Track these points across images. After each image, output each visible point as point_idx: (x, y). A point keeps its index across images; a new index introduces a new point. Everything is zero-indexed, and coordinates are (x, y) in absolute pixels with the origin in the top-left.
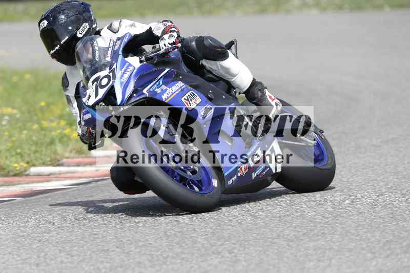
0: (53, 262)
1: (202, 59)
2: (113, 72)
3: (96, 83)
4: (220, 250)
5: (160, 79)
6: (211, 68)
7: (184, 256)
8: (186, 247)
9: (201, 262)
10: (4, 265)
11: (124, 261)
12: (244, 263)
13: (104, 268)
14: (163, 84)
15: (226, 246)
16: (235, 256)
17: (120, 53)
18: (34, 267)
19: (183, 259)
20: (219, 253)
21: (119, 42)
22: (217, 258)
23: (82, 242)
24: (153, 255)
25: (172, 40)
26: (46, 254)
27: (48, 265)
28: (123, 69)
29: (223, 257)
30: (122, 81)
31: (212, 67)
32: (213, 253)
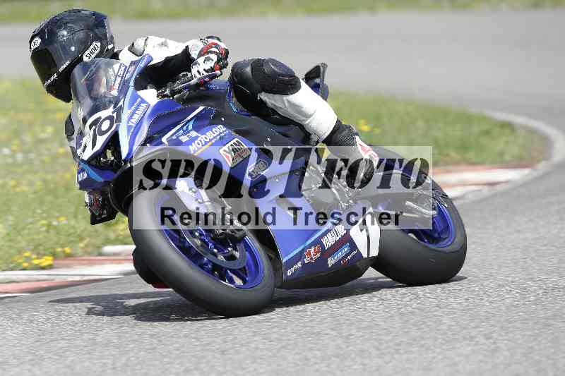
0: (244, 349)
1: (261, 92)
2: (119, 111)
3: (94, 127)
4: (473, 333)
5: (189, 121)
6: (275, 105)
7: (423, 342)
8: (426, 329)
9: (448, 350)
10: (177, 352)
11: (341, 349)
12: (506, 353)
13: (314, 357)
14: (195, 128)
15: (481, 329)
16: (494, 343)
17: (132, 83)
18: (218, 356)
19: (422, 346)
20: (472, 338)
21: (132, 69)
22: (469, 345)
23: (285, 322)
24: (381, 340)
25: (210, 65)
26: (235, 338)
27: (237, 352)
28: (133, 108)
29: (477, 343)
30: (131, 124)
31: (277, 104)
32: (465, 339)
